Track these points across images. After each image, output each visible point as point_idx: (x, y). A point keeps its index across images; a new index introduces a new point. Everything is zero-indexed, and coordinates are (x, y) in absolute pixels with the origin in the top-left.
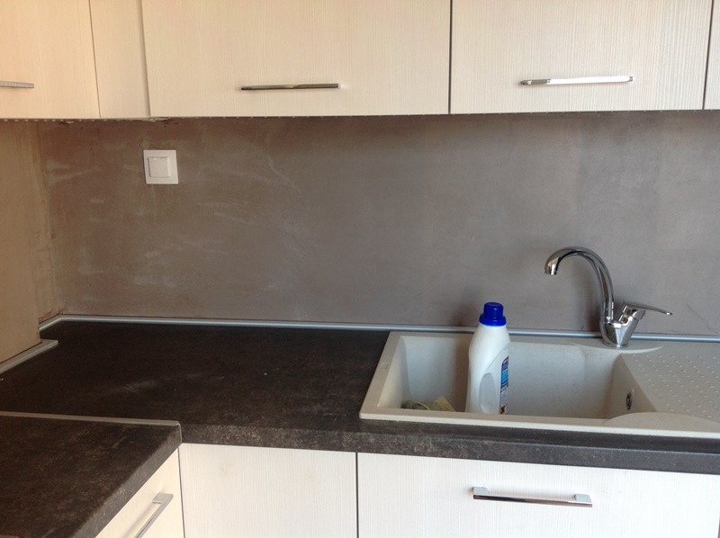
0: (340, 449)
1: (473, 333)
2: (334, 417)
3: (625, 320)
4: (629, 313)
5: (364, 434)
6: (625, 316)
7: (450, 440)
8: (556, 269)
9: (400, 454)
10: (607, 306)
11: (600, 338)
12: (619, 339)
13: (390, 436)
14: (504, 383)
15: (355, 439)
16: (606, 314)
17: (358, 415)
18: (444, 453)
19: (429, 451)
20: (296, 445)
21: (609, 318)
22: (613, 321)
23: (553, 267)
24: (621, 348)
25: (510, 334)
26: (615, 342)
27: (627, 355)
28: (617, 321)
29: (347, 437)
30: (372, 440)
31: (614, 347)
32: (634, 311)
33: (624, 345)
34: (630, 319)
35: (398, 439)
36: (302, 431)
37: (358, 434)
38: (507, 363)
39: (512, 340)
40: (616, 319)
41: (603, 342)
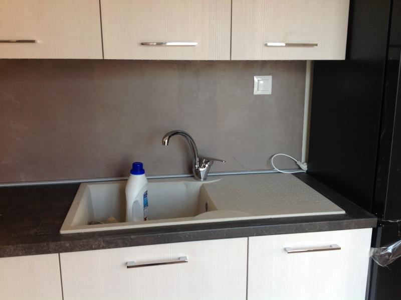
0: (49, 252)
1: (127, 180)
2: (44, 235)
3: (204, 167)
4: (206, 163)
5: (62, 242)
6: (204, 164)
7: (112, 239)
8: (168, 142)
9: (85, 250)
10: (195, 160)
11: (193, 176)
12: (202, 176)
13: (78, 241)
14: (146, 204)
15: (57, 246)
16: (195, 164)
17: (59, 232)
18: (110, 246)
19: (101, 246)
20: (20, 254)
21: (196, 166)
22: (198, 168)
23: (166, 141)
24: (203, 181)
25: (148, 179)
26: (200, 178)
27: (206, 184)
28: (201, 167)
29: (52, 245)
30: (67, 245)
31: (200, 181)
32: (208, 161)
33: (205, 179)
34: (207, 166)
35: (83, 242)
36: (24, 245)
37: (59, 242)
38: (146, 194)
39: (148, 182)
40: (200, 166)
41: (195, 178)
